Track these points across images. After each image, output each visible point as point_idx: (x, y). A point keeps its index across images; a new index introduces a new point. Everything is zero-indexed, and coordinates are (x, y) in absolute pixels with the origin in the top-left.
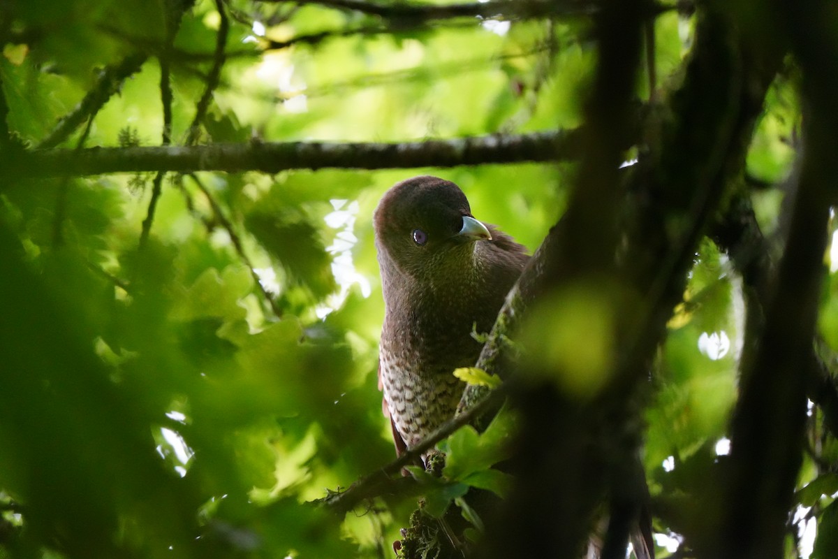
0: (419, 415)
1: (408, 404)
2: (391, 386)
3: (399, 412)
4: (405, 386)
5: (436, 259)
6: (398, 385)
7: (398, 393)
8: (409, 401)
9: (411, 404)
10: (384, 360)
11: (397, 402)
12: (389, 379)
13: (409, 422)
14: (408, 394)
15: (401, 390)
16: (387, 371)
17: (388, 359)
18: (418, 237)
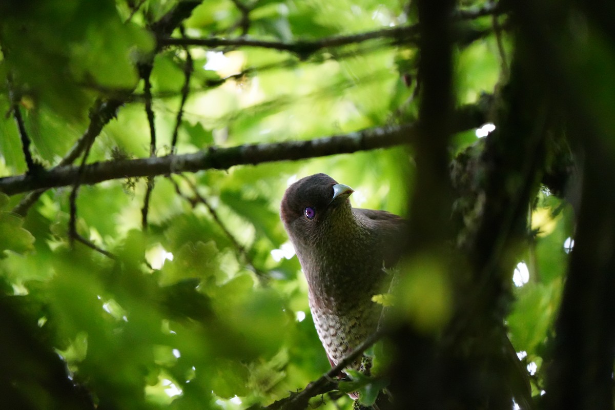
0: (341, 344)
1: (333, 338)
2: (321, 330)
3: (328, 345)
4: (330, 326)
5: (325, 225)
6: (325, 327)
7: (326, 332)
8: (333, 336)
9: (335, 338)
10: (314, 313)
11: (326, 339)
12: (319, 325)
13: (335, 351)
14: (332, 331)
15: (327, 330)
16: (317, 320)
17: (317, 312)
18: (309, 213)
